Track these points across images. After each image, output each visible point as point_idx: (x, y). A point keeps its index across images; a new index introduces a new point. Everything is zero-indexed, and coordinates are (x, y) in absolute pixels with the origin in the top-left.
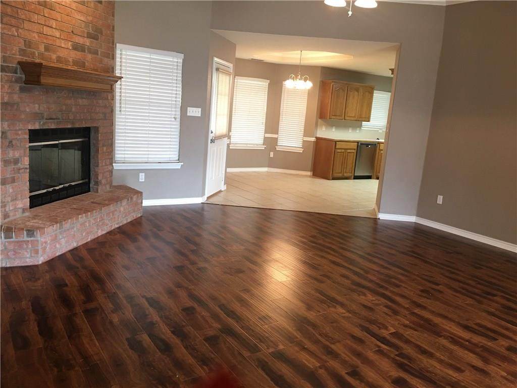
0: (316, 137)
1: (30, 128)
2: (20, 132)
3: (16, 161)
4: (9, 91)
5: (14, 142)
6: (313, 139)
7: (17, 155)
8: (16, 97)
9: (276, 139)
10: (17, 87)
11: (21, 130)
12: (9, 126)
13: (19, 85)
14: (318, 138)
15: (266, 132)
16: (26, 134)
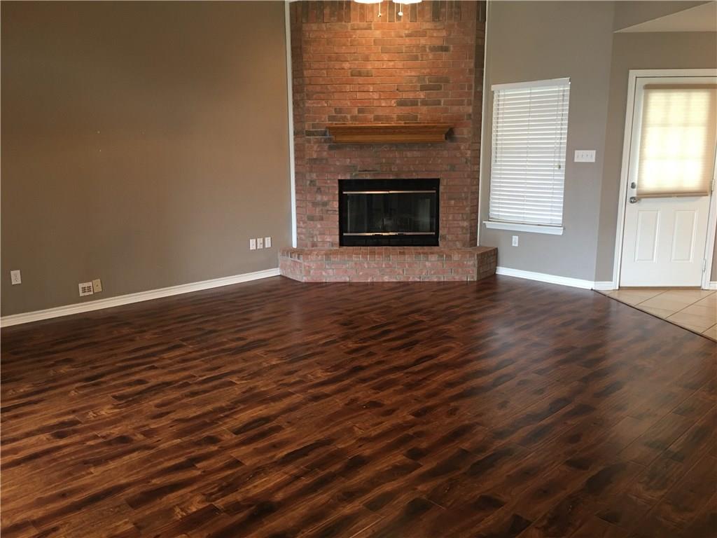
1: (340, 178)
2: (329, 181)
3: (325, 204)
4: (318, 150)
5: (322, 189)
7: (325, 199)
8: (325, 154)
10: (326, 146)
11: (330, 179)
12: (317, 176)
13: (328, 144)
16: (335, 183)
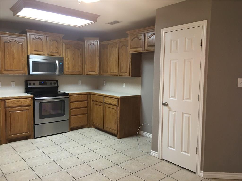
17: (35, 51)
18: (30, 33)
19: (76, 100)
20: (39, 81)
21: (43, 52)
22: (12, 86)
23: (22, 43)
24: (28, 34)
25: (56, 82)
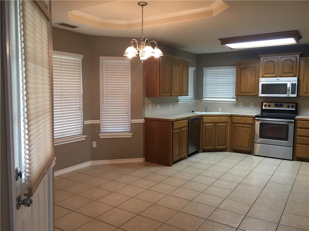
0: (145, 118)
6: (142, 121)
9: (98, 125)
14: (147, 119)
15: (85, 119)
17: (266, 74)
18: (263, 58)
19: (305, 126)
20: (274, 103)
21: (275, 74)
22: (251, 107)
23: (256, 68)
24: (262, 58)
25: (294, 105)
